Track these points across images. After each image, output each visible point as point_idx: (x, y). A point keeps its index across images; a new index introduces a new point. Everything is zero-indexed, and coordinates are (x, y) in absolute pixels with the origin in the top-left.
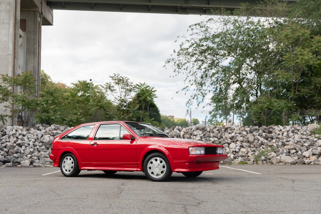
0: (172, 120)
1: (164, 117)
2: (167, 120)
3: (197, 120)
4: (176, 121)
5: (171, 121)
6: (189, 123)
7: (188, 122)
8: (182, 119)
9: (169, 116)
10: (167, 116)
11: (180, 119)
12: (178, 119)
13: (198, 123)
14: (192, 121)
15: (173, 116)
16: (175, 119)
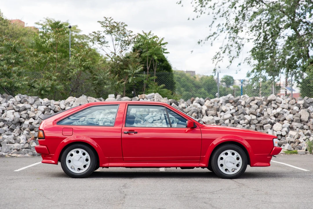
0: (192, 77)
1: (179, 73)
2: (183, 78)
3: (232, 78)
4: (197, 79)
5: (191, 81)
6: (219, 82)
8: (207, 76)
9: (187, 72)
10: (183, 71)
11: (205, 76)
12: (201, 77)
13: (232, 82)
14: (224, 80)
15: (194, 72)
16: (196, 77)
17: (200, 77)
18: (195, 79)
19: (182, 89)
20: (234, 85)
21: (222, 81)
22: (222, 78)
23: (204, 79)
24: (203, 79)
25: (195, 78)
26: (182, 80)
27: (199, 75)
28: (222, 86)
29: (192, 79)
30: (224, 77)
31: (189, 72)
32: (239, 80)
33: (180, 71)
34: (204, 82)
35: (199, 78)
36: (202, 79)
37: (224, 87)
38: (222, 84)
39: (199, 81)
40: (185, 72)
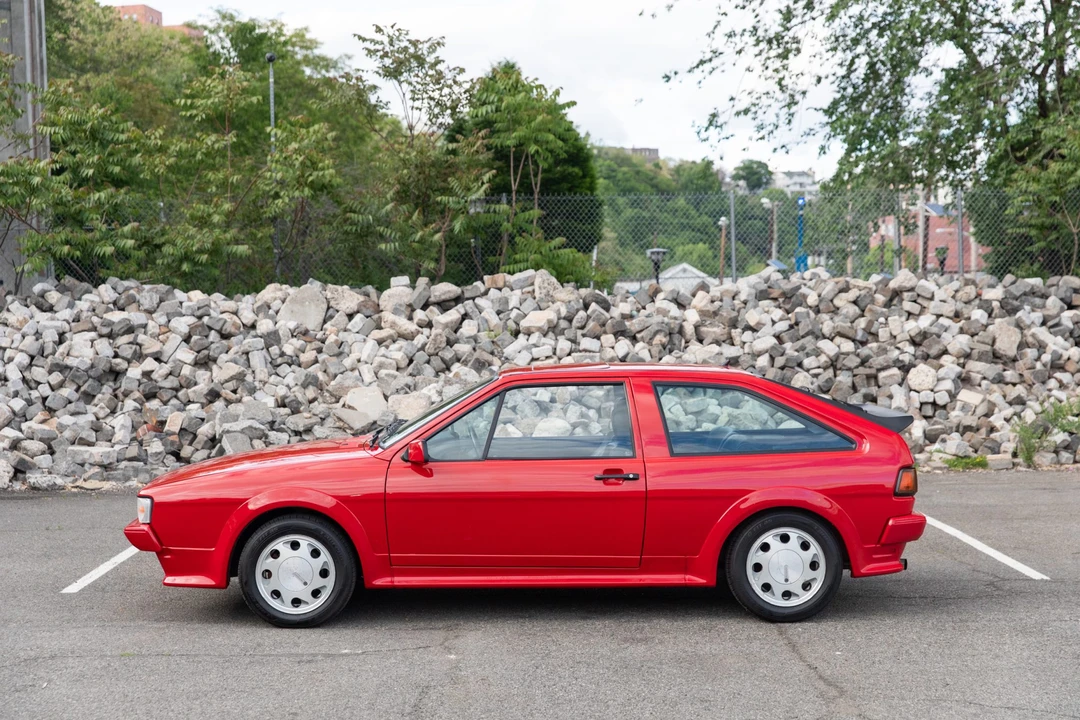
0: (649, 166)
1: (611, 155)
2: (625, 169)
3: (764, 166)
4: (665, 174)
5: (647, 175)
6: (728, 180)
7: (723, 179)
8: (694, 162)
9: (634, 150)
10: (622, 149)
11: (687, 162)
12: (677, 164)
13: (765, 180)
14: (741, 172)
15: (656, 151)
16: (661, 164)
17: (672, 165)
18: (658, 170)
19: (621, 201)
20: (771, 187)
21: (736, 177)
22: (736, 169)
23: (684, 170)
24: (681, 173)
25: (657, 166)
26: (620, 176)
27: (670, 159)
28: (737, 189)
29: (651, 171)
30: (742, 165)
31: (641, 150)
32: (784, 173)
33: (615, 148)
34: (683, 180)
35: (669, 169)
36: (678, 170)
37: (741, 192)
38: (738, 186)
39: (669, 177)
40: (630, 153)
